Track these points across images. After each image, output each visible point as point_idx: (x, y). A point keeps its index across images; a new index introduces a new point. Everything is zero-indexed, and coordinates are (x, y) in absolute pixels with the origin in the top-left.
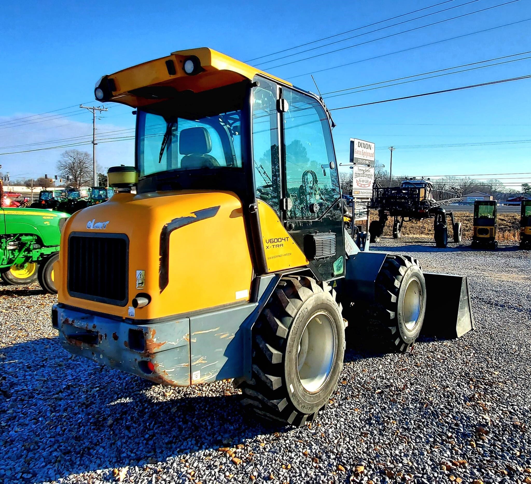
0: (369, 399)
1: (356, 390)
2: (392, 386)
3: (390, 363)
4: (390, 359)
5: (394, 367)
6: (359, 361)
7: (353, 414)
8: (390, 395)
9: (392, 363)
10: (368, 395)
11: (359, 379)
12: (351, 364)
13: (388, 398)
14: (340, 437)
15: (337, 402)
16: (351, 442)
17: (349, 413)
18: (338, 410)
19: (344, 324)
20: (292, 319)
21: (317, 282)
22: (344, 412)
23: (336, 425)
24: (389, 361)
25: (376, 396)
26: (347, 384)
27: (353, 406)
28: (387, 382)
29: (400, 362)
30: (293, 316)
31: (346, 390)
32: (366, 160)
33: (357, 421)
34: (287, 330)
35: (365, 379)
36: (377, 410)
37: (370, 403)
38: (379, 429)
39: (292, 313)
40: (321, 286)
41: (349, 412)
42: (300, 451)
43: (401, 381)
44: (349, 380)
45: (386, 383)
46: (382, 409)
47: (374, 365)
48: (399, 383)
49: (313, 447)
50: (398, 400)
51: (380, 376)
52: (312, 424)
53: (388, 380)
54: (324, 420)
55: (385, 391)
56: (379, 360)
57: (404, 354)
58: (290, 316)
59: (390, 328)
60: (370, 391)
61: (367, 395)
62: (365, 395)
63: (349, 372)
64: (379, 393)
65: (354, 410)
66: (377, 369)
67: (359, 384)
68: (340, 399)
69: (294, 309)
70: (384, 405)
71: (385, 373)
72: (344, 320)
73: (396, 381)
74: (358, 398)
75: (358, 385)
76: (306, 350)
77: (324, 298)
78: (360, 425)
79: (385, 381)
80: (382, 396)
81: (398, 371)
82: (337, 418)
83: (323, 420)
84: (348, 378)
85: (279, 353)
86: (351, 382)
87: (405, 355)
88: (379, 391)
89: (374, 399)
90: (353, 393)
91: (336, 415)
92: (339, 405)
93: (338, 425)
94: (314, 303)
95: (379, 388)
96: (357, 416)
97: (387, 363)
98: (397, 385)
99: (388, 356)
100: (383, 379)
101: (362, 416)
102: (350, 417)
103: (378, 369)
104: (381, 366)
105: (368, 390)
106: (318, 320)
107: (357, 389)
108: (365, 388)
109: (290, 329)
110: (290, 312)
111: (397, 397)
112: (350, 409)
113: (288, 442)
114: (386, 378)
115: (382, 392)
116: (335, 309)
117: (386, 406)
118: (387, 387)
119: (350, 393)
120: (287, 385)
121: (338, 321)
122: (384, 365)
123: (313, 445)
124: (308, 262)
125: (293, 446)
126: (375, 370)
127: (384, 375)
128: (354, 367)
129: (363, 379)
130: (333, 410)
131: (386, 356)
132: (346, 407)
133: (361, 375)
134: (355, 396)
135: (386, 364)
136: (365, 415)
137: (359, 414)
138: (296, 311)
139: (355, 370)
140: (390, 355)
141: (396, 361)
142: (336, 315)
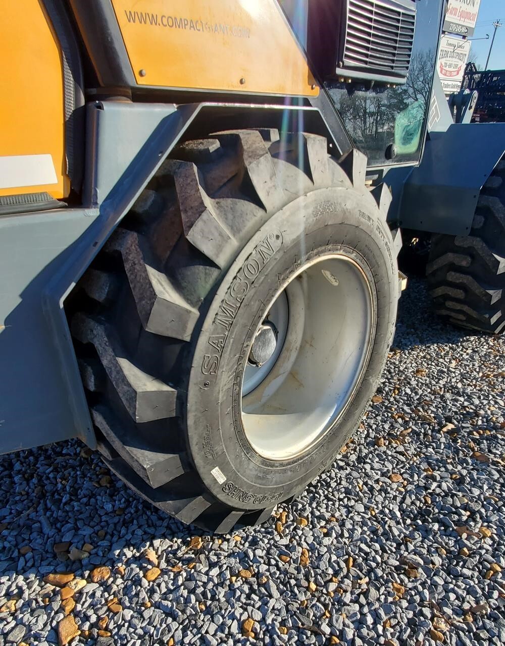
0: (427, 447)
1: (400, 420)
2: (477, 415)
3: (472, 357)
4: (473, 349)
5: (480, 367)
6: (412, 350)
7: (386, 492)
8: (474, 440)
9: (476, 357)
10: (426, 435)
11: (408, 391)
12: (395, 354)
13: (470, 447)
14: (345, 570)
15: (355, 450)
16: (373, 593)
17: (377, 487)
18: (355, 474)
19: (400, 284)
20: (215, 273)
21: (333, 152)
22: (366, 484)
23: (342, 525)
24: (469, 351)
25: (443, 440)
26: (383, 403)
27: (390, 467)
28: (466, 404)
29: (492, 356)
30: (221, 261)
31: (379, 418)
32: (463, 26)
33: (393, 517)
34: (196, 313)
35: (420, 392)
36: (444, 485)
37: (427, 458)
38: (449, 552)
39: (219, 249)
40: (347, 166)
41: (377, 481)
42: (233, 617)
43: (496, 403)
44: (387, 393)
45: (464, 407)
46: (455, 479)
47: (441, 360)
48: (492, 408)
49: (272, 602)
50: (492, 456)
51: (452, 386)
52: (287, 517)
53: (469, 398)
54: (318, 504)
55: (463, 428)
56: (450, 348)
57: (499, 338)
58: (209, 262)
59: (491, 292)
60: (429, 424)
61: (422, 437)
62: (418, 434)
63: (390, 373)
64: (450, 432)
65: (390, 478)
66: (445, 370)
67: (408, 405)
68: (363, 441)
69: (225, 239)
70: (459, 467)
71: (461, 381)
72: (400, 276)
73: (485, 402)
74: (403, 442)
75: (406, 408)
76: (298, 344)
77: (349, 205)
78: (401, 532)
79: (462, 399)
80: (455, 441)
81: (488, 376)
82: (349, 499)
83: (314, 505)
84: (387, 389)
85: (166, 388)
86: (392, 399)
87: (501, 341)
88: (450, 426)
89: (438, 447)
90: (392, 427)
91: (348, 492)
92: (360, 460)
93: (348, 525)
94: (312, 220)
95: (449, 420)
96: (395, 498)
97: (465, 356)
98: (489, 412)
99: (468, 340)
100: (458, 394)
101: (408, 501)
102: (380, 499)
103: (448, 370)
104: (454, 363)
105: (425, 421)
106: (327, 274)
107: (403, 418)
108: (420, 417)
109: (204, 308)
110: (207, 248)
111: (489, 447)
112: (383, 475)
113: (215, 572)
114: (464, 392)
115: (456, 431)
116: (382, 244)
117: (464, 472)
118: (467, 416)
119: (387, 426)
120: (202, 471)
121: (385, 280)
122: (460, 361)
123: (271, 596)
124: (317, 89)
125: (222, 593)
126: (443, 372)
127: (460, 385)
128: (400, 362)
129: (416, 393)
130: (343, 474)
131: (464, 341)
132: (372, 468)
133: (414, 383)
134: (396, 438)
135: (463, 359)
136: (413, 497)
137: (401, 493)
138: (234, 243)
139: (401, 369)
140: (472, 338)
141: (483, 354)
142: (381, 262)
